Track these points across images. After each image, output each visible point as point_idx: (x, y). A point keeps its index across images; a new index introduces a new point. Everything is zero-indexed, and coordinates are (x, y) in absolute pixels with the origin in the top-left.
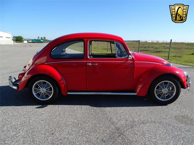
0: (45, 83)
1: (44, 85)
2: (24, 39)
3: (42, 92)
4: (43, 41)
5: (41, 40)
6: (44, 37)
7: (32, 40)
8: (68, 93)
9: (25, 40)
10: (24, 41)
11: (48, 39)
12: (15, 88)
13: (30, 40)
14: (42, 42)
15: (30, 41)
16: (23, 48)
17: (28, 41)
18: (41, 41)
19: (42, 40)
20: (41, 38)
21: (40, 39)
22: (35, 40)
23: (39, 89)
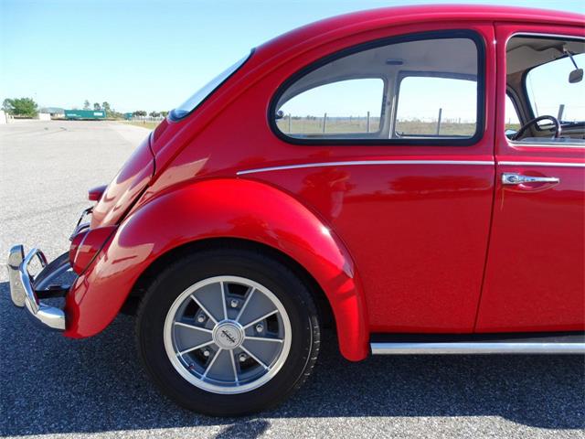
0: (239, 290)
1: (234, 305)
2: (38, 109)
3: (223, 344)
4: (101, 114)
5: (95, 111)
6: (106, 104)
7: (66, 112)
8: (378, 349)
9: (44, 111)
10: (40, 114)
11: (116, 111)
12: (52, 318)
13: (59, 111)
14: (96, 119)
15: (59, 116)
16: (38, 133)
17: (52, 114)
18: (96, 114)
19: (98, 111)
20: (97, 105)
21: (92, 108)
22: (74, 111)
23: (202, 325)
